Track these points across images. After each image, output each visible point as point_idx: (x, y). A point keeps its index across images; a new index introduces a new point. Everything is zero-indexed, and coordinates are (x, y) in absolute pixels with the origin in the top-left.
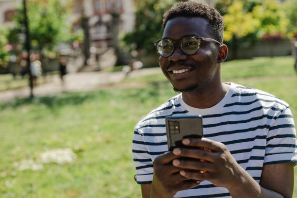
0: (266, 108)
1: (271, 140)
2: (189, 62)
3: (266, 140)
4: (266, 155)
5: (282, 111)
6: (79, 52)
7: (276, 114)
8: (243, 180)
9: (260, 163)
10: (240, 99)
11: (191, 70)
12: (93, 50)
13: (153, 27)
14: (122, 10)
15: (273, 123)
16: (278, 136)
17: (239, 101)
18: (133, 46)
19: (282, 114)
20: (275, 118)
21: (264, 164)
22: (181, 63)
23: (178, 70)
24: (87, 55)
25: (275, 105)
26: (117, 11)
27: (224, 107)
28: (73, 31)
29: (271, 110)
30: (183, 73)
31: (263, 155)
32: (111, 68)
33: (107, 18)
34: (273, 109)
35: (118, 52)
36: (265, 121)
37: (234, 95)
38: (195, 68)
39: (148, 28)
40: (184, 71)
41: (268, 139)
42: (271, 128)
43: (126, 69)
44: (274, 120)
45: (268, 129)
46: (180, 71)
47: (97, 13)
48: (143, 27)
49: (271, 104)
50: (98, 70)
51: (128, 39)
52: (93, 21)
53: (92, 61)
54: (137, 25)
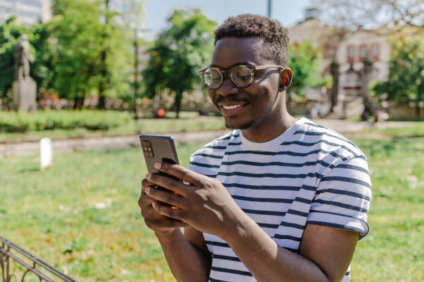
0: (325, 152)
1: (321, 194)
2: (242, 96)
3: (315, 192)
4: (311, 211)
5: (345, 159)
6: (326, 99)
7: (336, 161)
8: (242, 231)
9: (302, 221)
10: (302, 138)
11: (245, 105)
12: (341, 97)
13: (407, 78)
14: (377, 59)
15: (327, 172)
16: (330, 191)
17: (300, 140)
18: (384, 96)
19: (345, 163)
20: (332, 167)
21: (308, 223)
22: (232, 98)
23: (229, 105)
24: (334, 101)
25: (338, 150)
26: (371, 59)
27: (282, 144)
28: (323, 75)
29: (331, 156)
30: (234, 109)
31: (307, 212)
32: (358, 118)
33: (358, 66)
34: (334, 154)
35: (366, 101)
36: (317, 169)
37: (297, 132)
38: (249, 103)
39: (402, 79)
40: (235, 107)
41: (318, 193)
42: (324, 179)
43: (371, 119)
44: (330, 169)
45: (319, 180)
46: (231, 107)
47: (351, 61)
48: (396, 78)
49: (334, 149)
50: (343, 118)
51: (379, 89)
52: (344, 68)
53: (338, 109)
54: (390, 76)
